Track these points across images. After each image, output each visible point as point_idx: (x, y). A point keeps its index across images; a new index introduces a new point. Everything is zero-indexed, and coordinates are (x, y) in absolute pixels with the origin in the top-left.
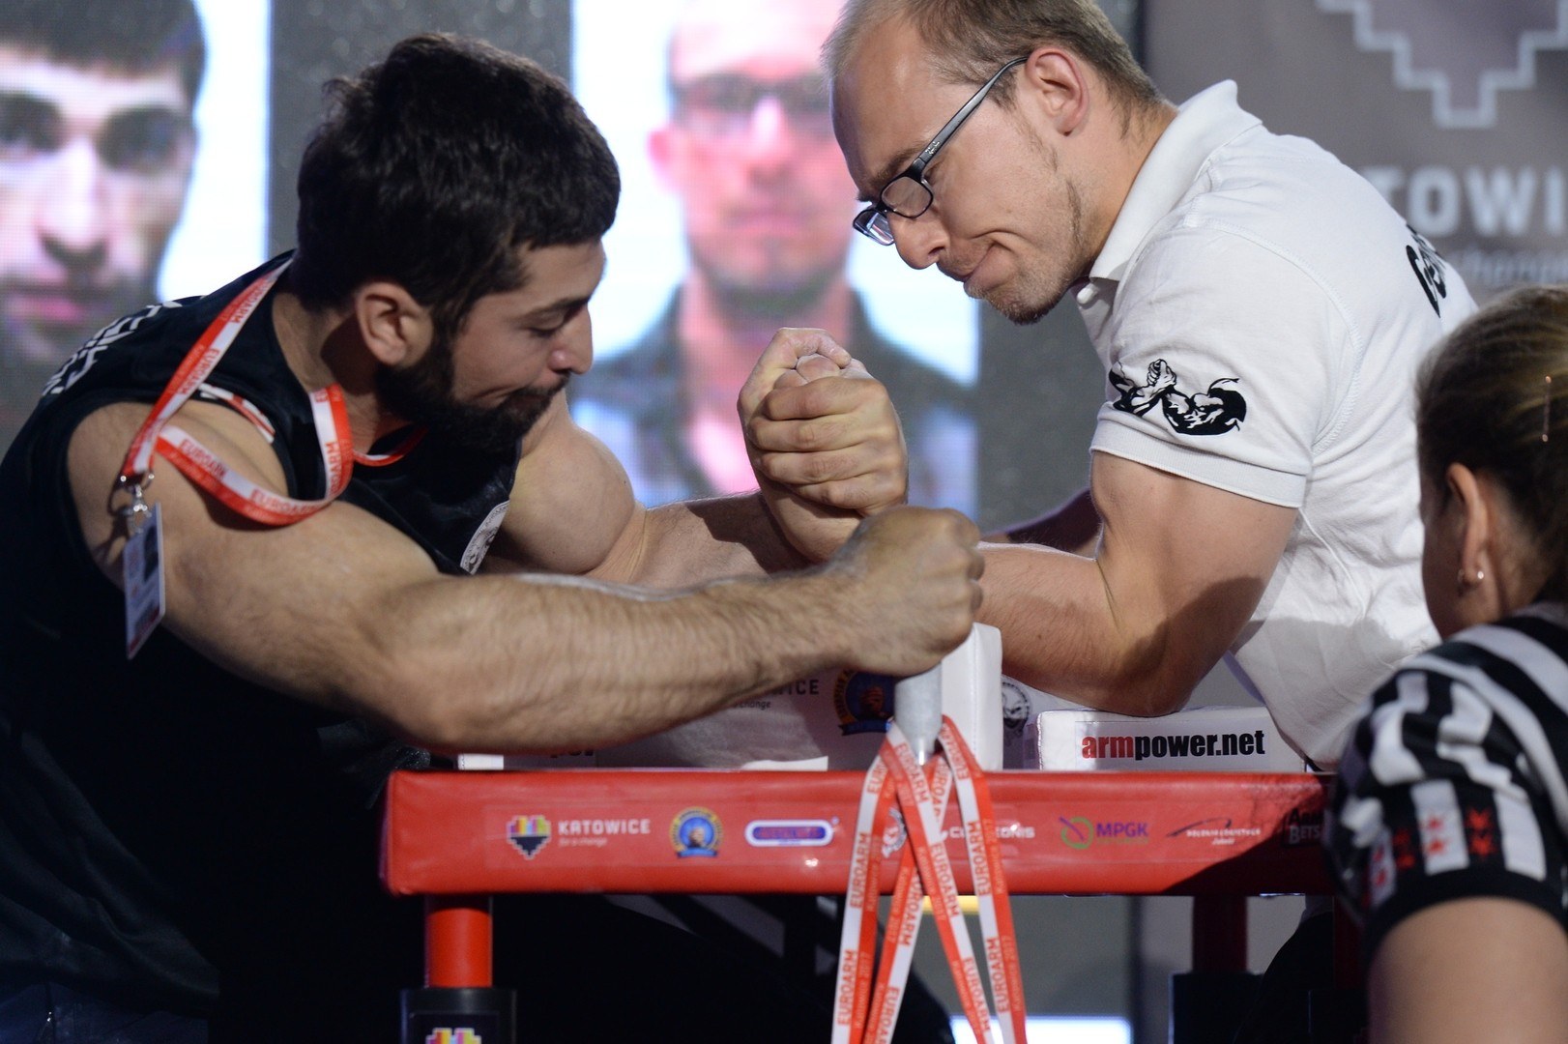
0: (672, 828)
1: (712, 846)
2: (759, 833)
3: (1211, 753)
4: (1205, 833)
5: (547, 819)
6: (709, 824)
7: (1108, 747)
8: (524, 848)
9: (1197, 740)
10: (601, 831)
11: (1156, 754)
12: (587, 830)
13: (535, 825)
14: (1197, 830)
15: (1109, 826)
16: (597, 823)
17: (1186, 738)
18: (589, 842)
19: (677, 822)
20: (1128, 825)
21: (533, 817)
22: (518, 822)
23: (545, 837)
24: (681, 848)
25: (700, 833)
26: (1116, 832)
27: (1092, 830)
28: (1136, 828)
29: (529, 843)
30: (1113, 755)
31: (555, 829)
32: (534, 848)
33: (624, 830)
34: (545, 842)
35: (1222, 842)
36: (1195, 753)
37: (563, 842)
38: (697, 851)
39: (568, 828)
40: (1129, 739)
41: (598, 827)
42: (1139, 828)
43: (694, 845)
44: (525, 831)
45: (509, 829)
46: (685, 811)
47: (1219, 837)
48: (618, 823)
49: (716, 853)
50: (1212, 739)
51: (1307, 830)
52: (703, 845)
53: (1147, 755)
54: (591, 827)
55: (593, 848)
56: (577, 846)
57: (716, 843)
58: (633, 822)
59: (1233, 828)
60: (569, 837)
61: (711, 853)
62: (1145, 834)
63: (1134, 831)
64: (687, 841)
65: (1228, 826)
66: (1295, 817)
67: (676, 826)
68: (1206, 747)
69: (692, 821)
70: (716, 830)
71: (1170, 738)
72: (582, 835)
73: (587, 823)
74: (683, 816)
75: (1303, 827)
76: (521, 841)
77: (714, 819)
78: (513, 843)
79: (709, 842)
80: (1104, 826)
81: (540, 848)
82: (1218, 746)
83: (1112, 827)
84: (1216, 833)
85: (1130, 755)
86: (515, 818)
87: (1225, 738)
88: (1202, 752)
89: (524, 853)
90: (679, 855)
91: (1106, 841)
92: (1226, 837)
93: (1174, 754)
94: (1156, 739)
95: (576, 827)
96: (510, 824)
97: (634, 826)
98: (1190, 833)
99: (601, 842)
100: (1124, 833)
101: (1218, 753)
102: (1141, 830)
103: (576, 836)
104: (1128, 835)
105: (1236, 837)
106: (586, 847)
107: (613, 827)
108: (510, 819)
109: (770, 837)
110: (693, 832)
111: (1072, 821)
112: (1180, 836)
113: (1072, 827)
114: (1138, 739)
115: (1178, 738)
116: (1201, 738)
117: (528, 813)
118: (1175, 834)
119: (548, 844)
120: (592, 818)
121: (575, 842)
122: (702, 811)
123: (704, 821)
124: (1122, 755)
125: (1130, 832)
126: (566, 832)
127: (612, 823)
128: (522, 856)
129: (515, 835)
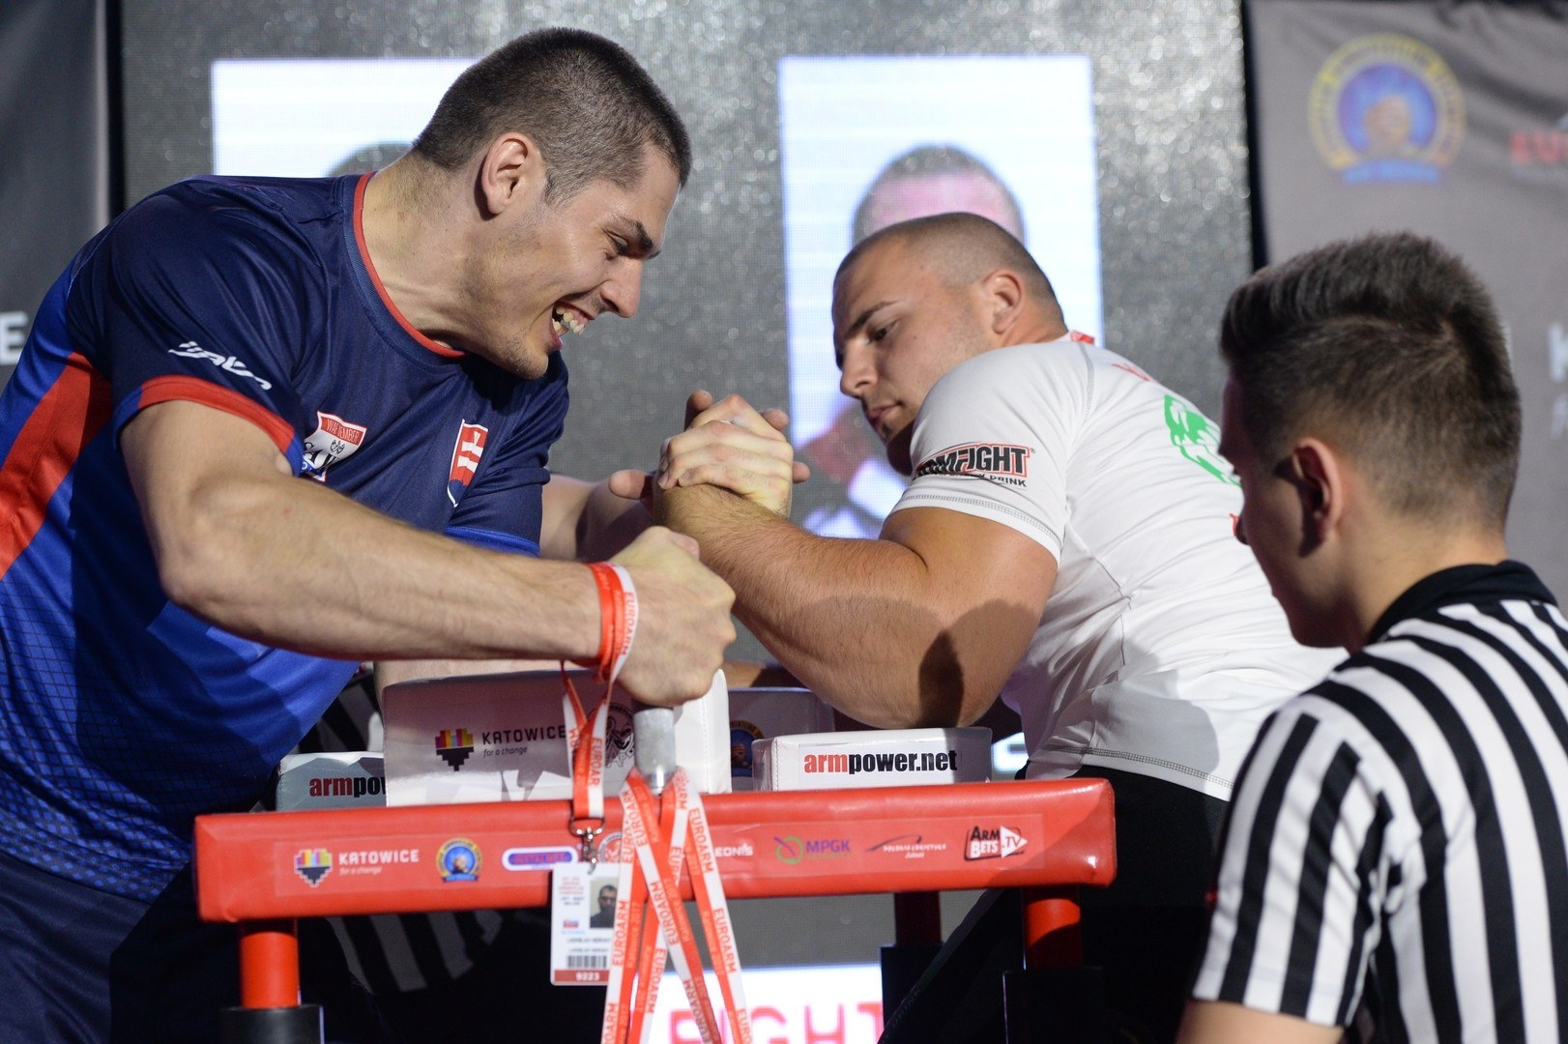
0: (438, 855)
1: (473, 871)
2: (513, 859)
3: (912, 768)
4: (899, 848)
5: (329, 851)
6: (472, 854)
7: (826, 763)
8: (309, 878)
9: (901, 758)
10: (375, 861)
11: (866, 769)
12: (364, 861)
13: (318, 859)
14: (892, 845)
15: (817, 843)
16: (373, 853)
17: (892, 756)
18: (366, 870)
19: (443, 851)
20: (833, 842)
21: (316, 851)
22: (303, 854)
23: (328, 868)
24: (446, 874)
25: (463, 860)
26: (823, 848)
27: (802, 847)
28: (840, 844)
29: (314, 873)
30: (831, 770)
31: (336, 860)
32: (319, 877)
33: (396, 860)
34: (327, 871)
35: (914, 855)
36: (898, 768)
37: (343, 871)
38: (459, 876)
39: (348, 858)
40: (844, 757)
41: (373, 857)
42: (843, 845)
43: (457, 871)
44: (310, 863)
45: (295, 862)
46: (449, 842)
47: (911, 851)
48: (391, 853)
49: (476, 878)
50: (913, 757)
51: (986, 846)
52: (466, 871)
53: (859, 770)
54: (367, 857)
55: (371, 874)
56: (356, 875)
57: (477, 869)
58: (404, 852)
59: (924, 844)
60: (349, 866)
61: (473, 878)
62: (848, 849)
63: (838, 847)
64: (451, 867)
65: (919, 841)
66: (976, 834)
67: (442, 855)
68: (908, 763)
69: (455, 850)
70: (476, 857)
71: (878, 756)
72: (360, 865)
73: (363, 854)
74: (448, 846)
75: (984, 843)
76: (306, 871)
77: (474, 848)
78: (300, 873)
79: (471, 869)
80: (813, 844)
81: (323, 876)
82: (918, 763)
83: (820, 844)
84: (908, 848)
85: (845, 770)
86: (301, 852)
87: (924, 757)
88: (905, 767)
89: (310, 882)
90: (444, 879)
91: (814, 856)
92: (919, 851)
93: (881, 769)
94: (866, 757)
95: (354, 858)
96: (296, 857)
97: (405, 856)
98: (886, 848)
99: (377, 870)
100: (829, 848)
101: (918, 769)
102: (845, 846)
103: (354, 866)
104: (832, 848)
105: (926, 851)
106: (364, 875)
107: (386, 857)
108: (297, 853)
109: (524, 863)
110: (456, 860)
111: (786, 840)
112: (878, 850)
113: (784, 845)
114: (852, 757)
115: (885, 756)
116: (904, 756)
117: (312, 848)
118: (875, 848)
119: (330, 874)
120: (369, 850)
121: (353, 871)
122: (463, 841)
123: (466, 850)
124: (838, 770)
125: (835, 848)
126: (346, 863)
127: (386, 854)
128: (308, 885)
129: (302, 866)
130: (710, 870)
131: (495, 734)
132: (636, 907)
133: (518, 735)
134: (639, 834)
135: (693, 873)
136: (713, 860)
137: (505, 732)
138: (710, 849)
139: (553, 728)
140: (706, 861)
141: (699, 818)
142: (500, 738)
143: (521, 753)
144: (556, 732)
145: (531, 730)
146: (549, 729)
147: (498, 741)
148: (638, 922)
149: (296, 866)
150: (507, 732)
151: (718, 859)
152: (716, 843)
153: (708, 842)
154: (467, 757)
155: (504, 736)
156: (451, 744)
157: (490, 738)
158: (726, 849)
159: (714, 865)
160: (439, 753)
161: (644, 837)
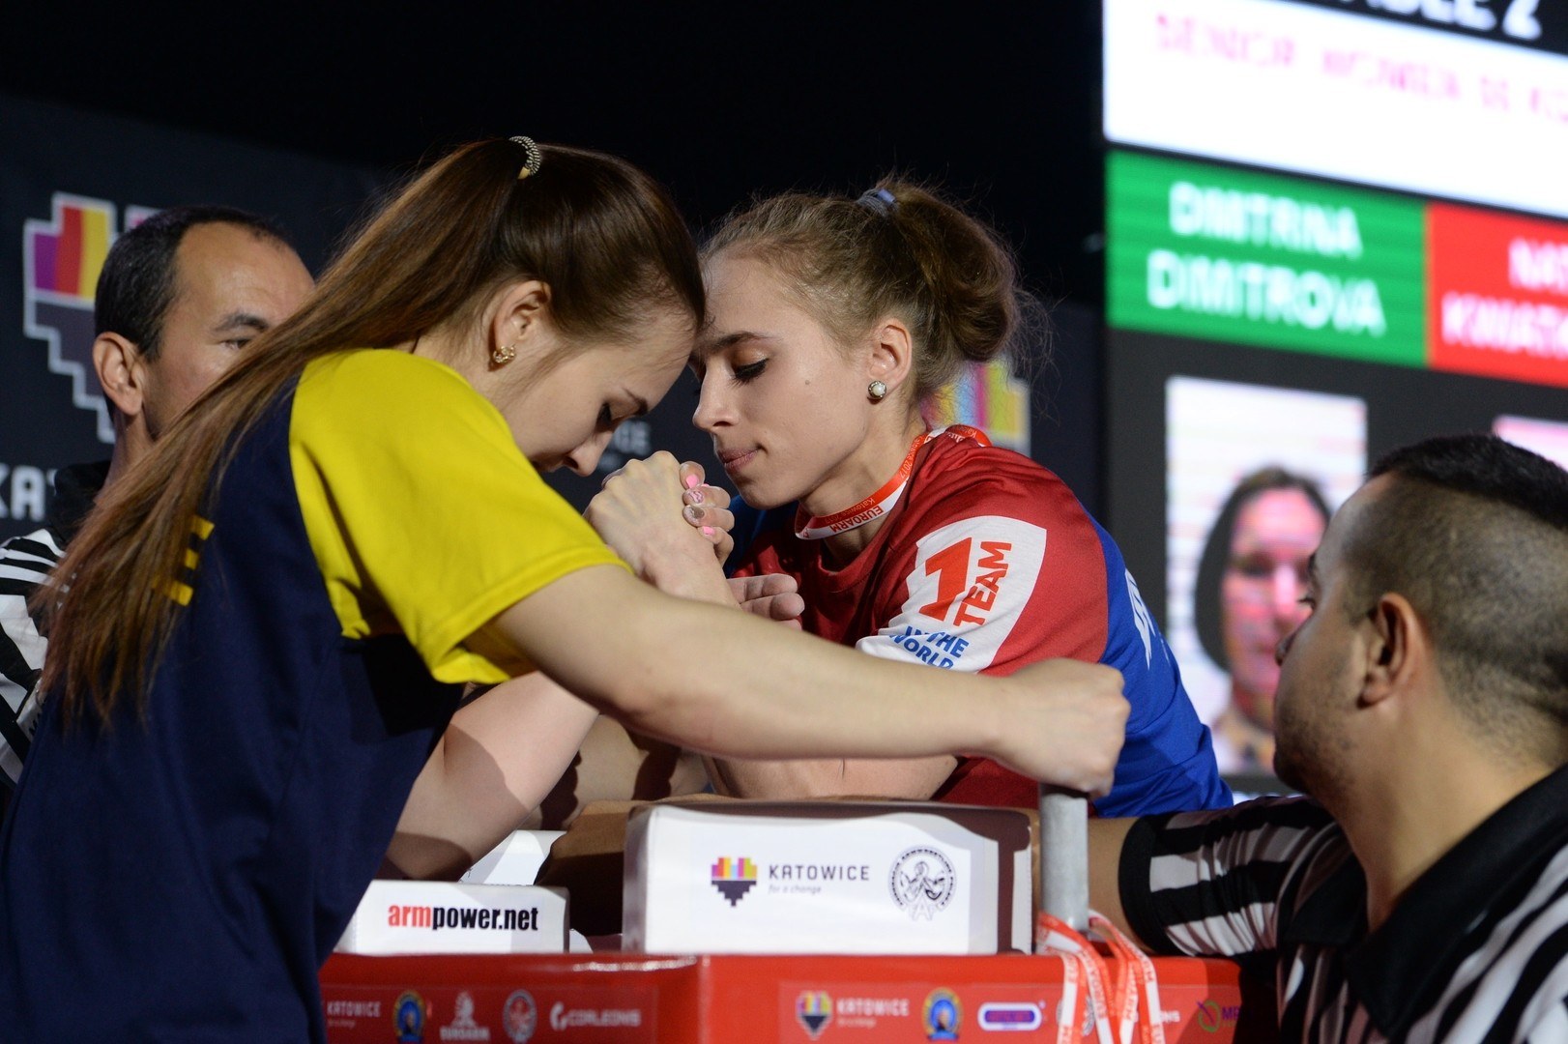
131: (784, 867)
133: (812, 871)
139: (854, 868)
142: (790, 873)
143: (814, 893)
144: (857, 873)
145: (828, 869)
146: (849, 869)
147: (787, 876)
149: (799, 1013)
150: (799, 867)
154: (748, 890)
155: (795, 872)
156: (730, 875)
157: (779, 872)
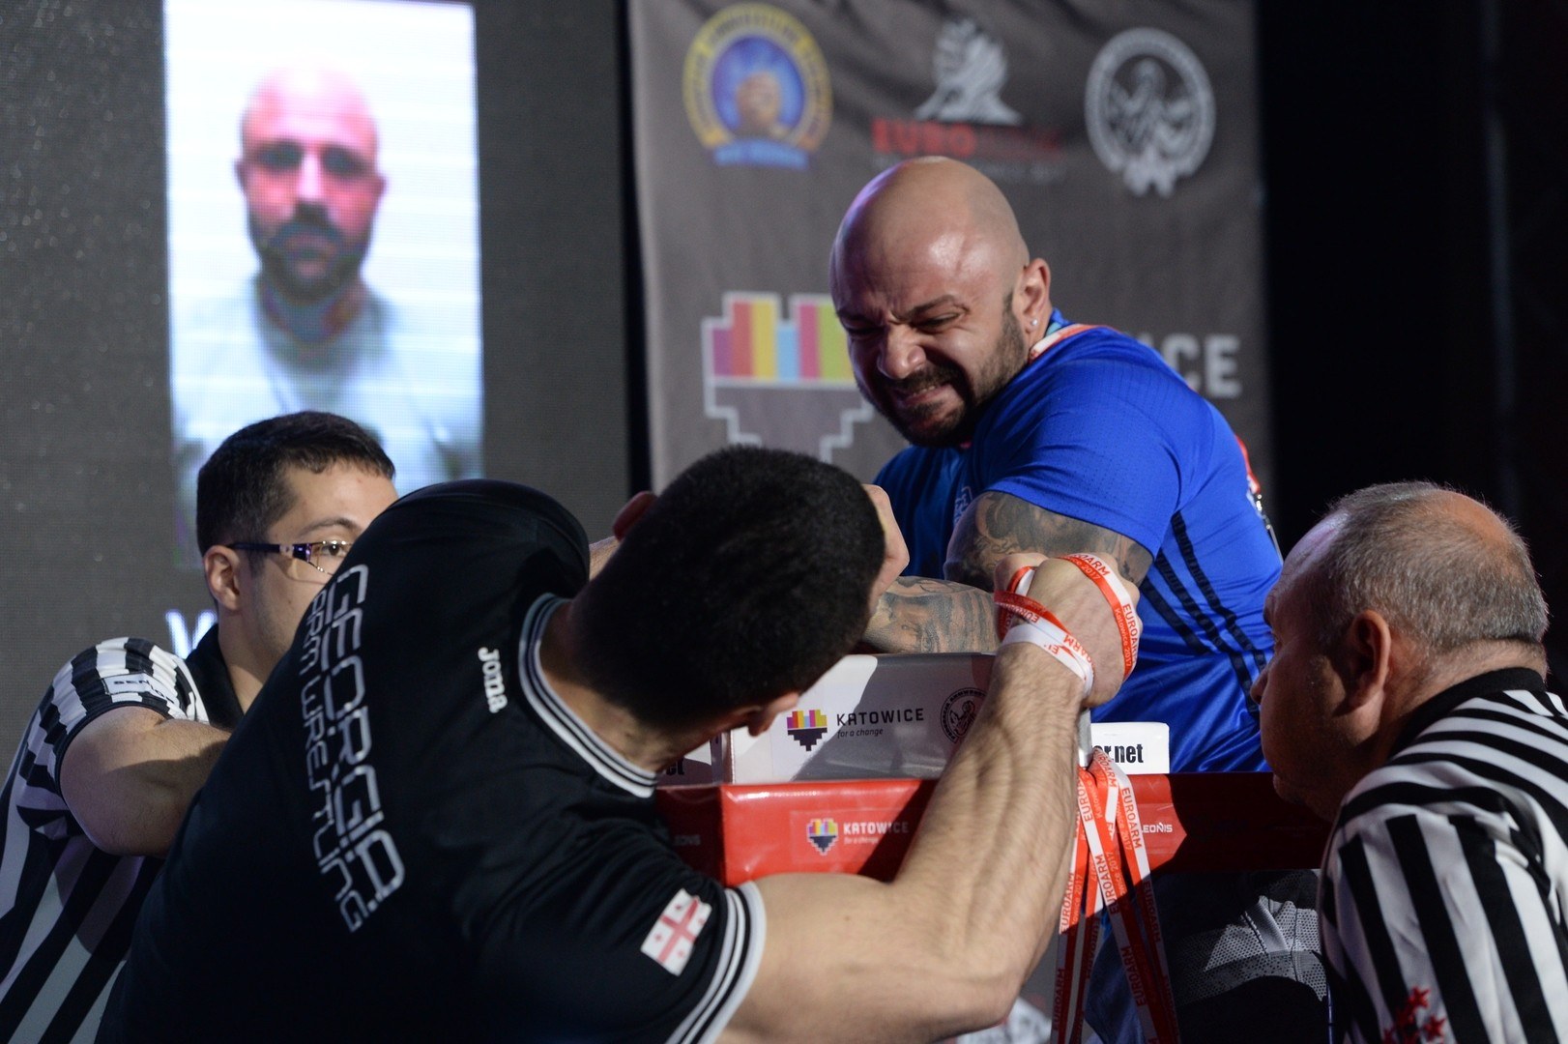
5: (835, 821)
8: (818, 845)
10: (873, 831)
12: (864, 831)
13: (826, 827)
16: (872, 824)
18: (864, 840)
21: (824, 820)
22: (814, 823)
23: (834, 837)
29: (822, 842)
31: (841, 829)
32: (828, 844)
34: (834, 840)
37: (847, 841)
39: (850, 829)
41: (871, 827)
44: (820, 832)
45: (808, 830)
54: (866, 828)
55: (867, 844)
60: (851, 836)
72: (859, 834)
73: (863, 825)
76: (816, 840)
78: (812, 841)
81: (831, 845)
82: (1112, 755)
86: (812, 821)
87: (1116, 748)
89: (820, 850)
95: (856, 827)
96: (809, 826)
99: (873, 840)
103: (856, 835)
106: (862, 844)
107: (881, 827)
108: (809, 822)
117: (821, 817)
119: (837, 842)
120: (868, 822)
121: (855, 841)
126: (849, 832)
127: (882, 824)
128: (818, 852)
129: (813, 835)
130: (1139, 845)
132: (1079, 879)
134: (1087, 809)
135: (1126, 848)
136: (1141, 836)
137: (860, 714)
138: (1138, 827)
140: (1135, 838)
141: (1130, 796)
148: (1080, 893)
151: (1144, 834)
152: (1143, 822)
153: (1137, 820)
158: (1151, 826)
159: (1142, 842)
160: (790, 733)
161: (1090, 814)
